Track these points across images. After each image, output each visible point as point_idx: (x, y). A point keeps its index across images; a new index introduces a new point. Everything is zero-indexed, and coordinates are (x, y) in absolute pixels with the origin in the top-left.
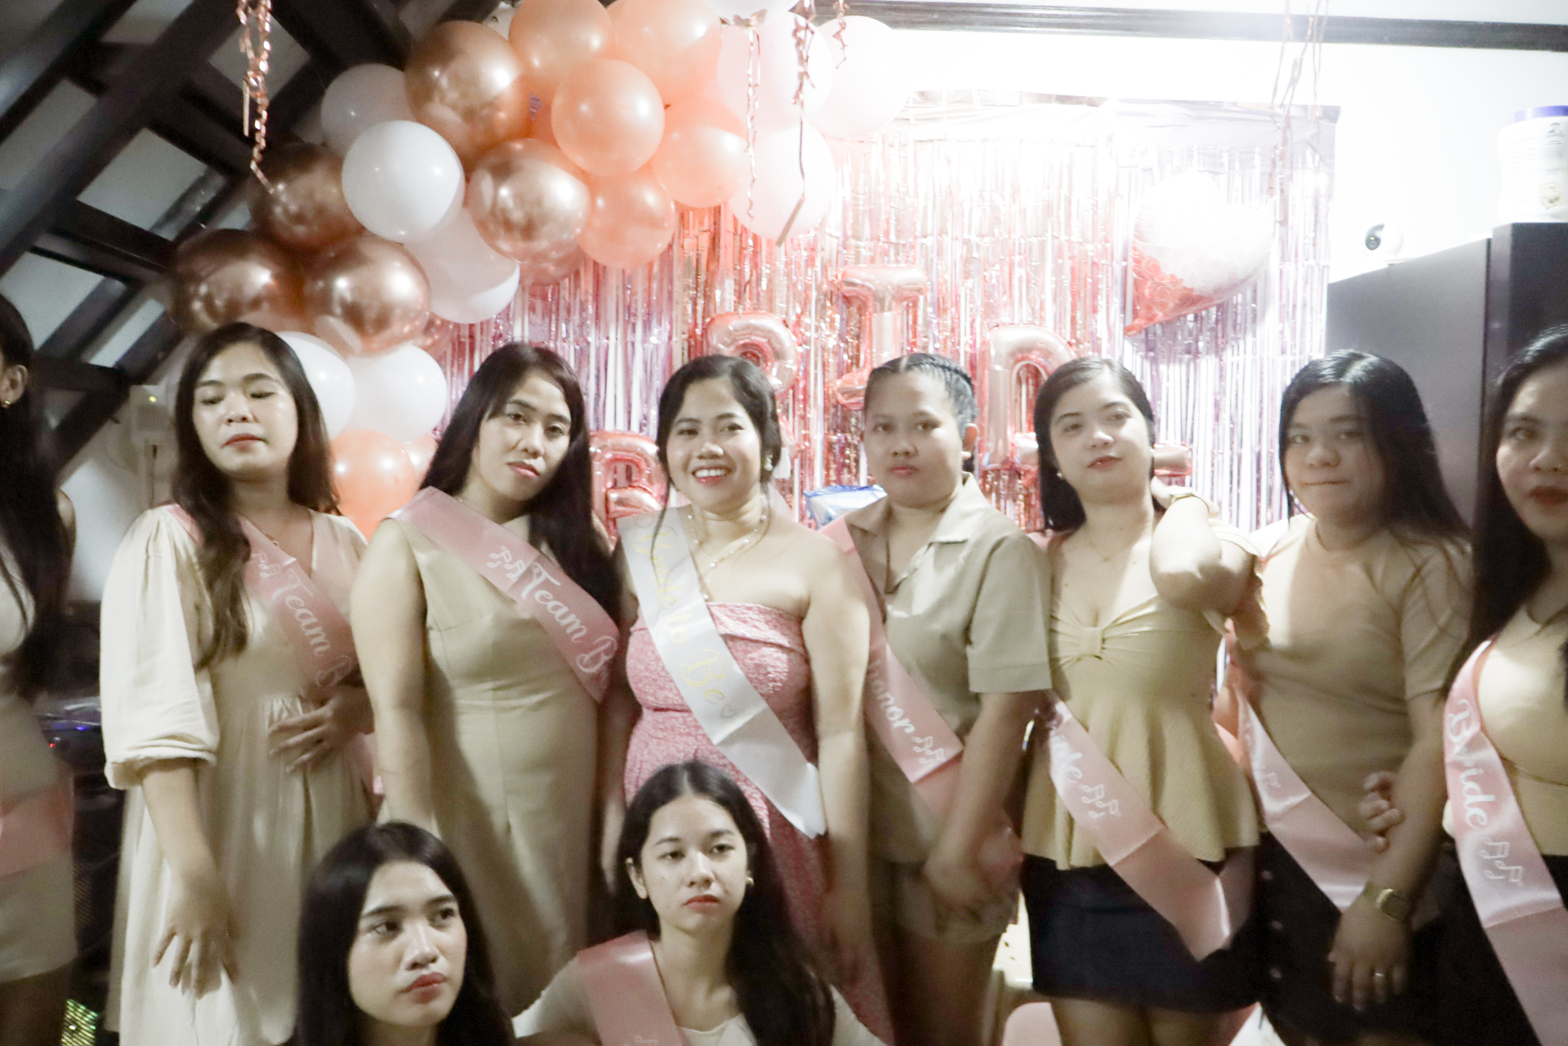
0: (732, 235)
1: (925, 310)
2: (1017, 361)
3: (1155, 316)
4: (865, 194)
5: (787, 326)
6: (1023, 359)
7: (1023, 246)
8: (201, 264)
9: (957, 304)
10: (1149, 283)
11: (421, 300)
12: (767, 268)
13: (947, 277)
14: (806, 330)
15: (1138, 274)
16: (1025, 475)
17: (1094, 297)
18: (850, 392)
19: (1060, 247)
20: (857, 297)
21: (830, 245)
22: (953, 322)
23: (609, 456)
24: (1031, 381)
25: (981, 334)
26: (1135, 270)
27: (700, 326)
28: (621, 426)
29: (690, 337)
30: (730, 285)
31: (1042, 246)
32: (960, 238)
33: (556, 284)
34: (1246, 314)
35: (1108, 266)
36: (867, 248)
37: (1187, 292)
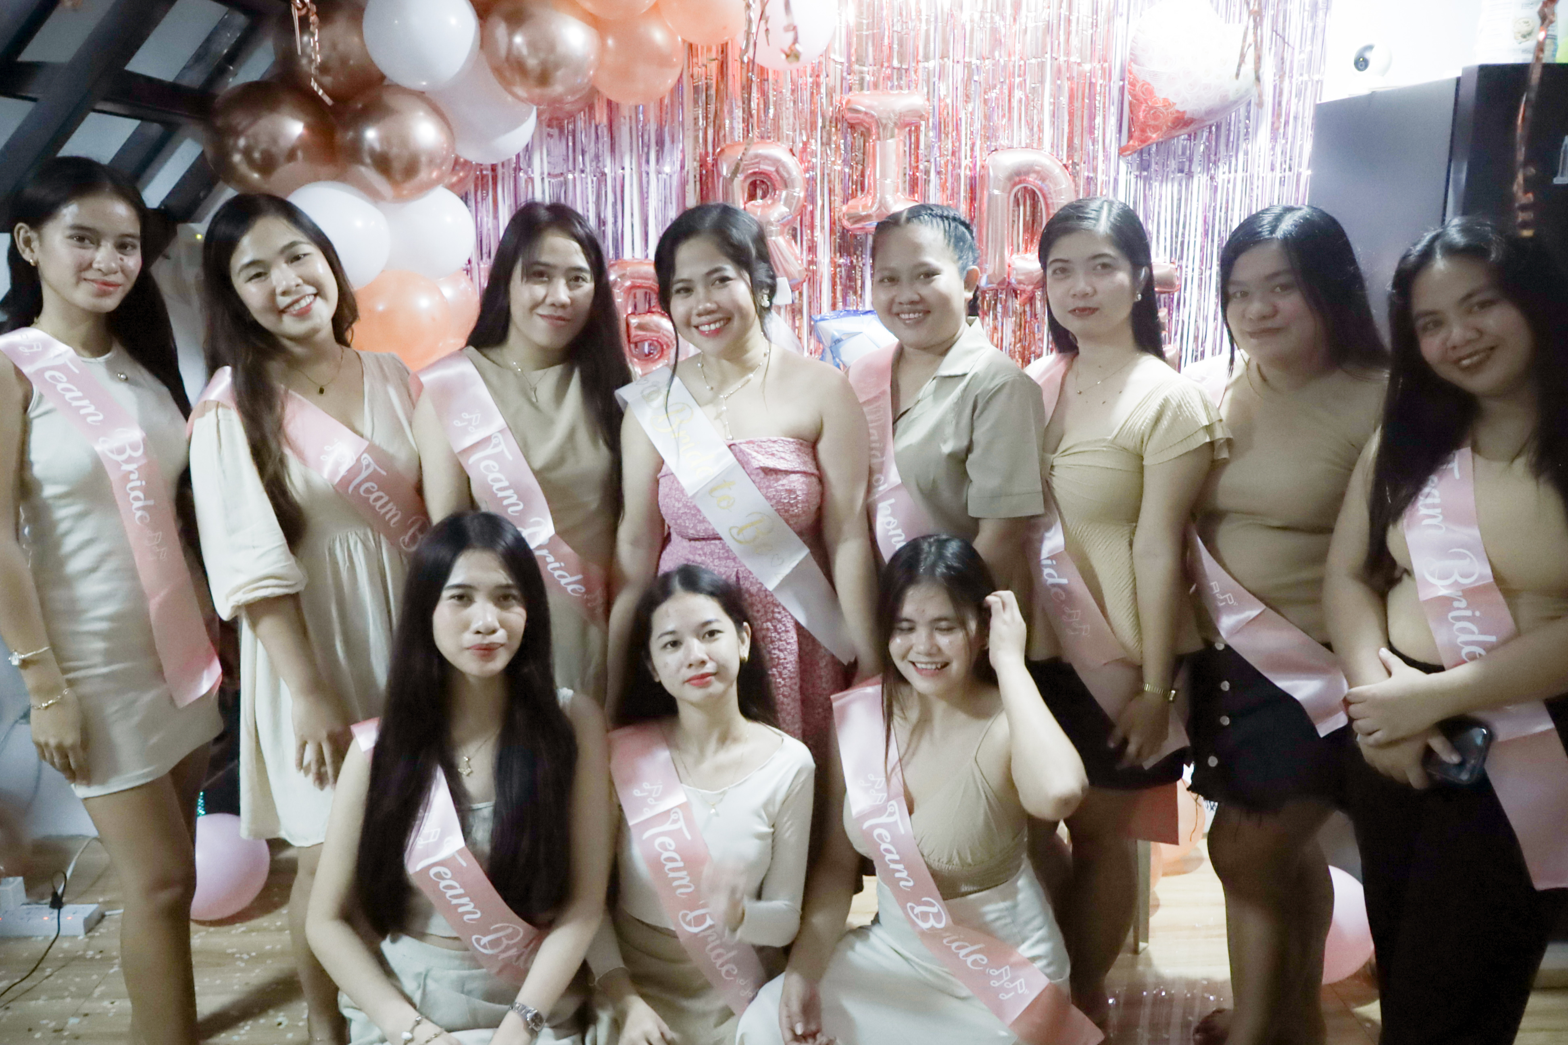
0: (739, 66)
1: (927, 136)
2: (1015, 185)
3: (1150, 137)
4: (868, 18)
5: (794, 155)
6: (1020, 182)
7: (1023, 68)
8: (238, 118)
9: (957, 128)
10: (1143, 106)
11: (445, 146)
12: (774, 96)
13: (949, 100)
14: (812, 157)
15: (1134, 96)
16: (1021, 295)
17: (1092, 118)
18: (855, 217)
19: (1059, 71)
20: (861, 124)
21: (831, 78)
22: (953, 145)
23: (628, 283)
24: (1028, 204)
25: (981, 155)
26: (1130, 93)
27: (711, 156)
28: (639, 255)
29: (701, 166)
30: (739, 113)
31: (1042, 66)
32: (962, 61)
33: (572, 116)
34: (1239, 132)
35: (1105, 86)
36: (871, 73)
37: (1179, 115)
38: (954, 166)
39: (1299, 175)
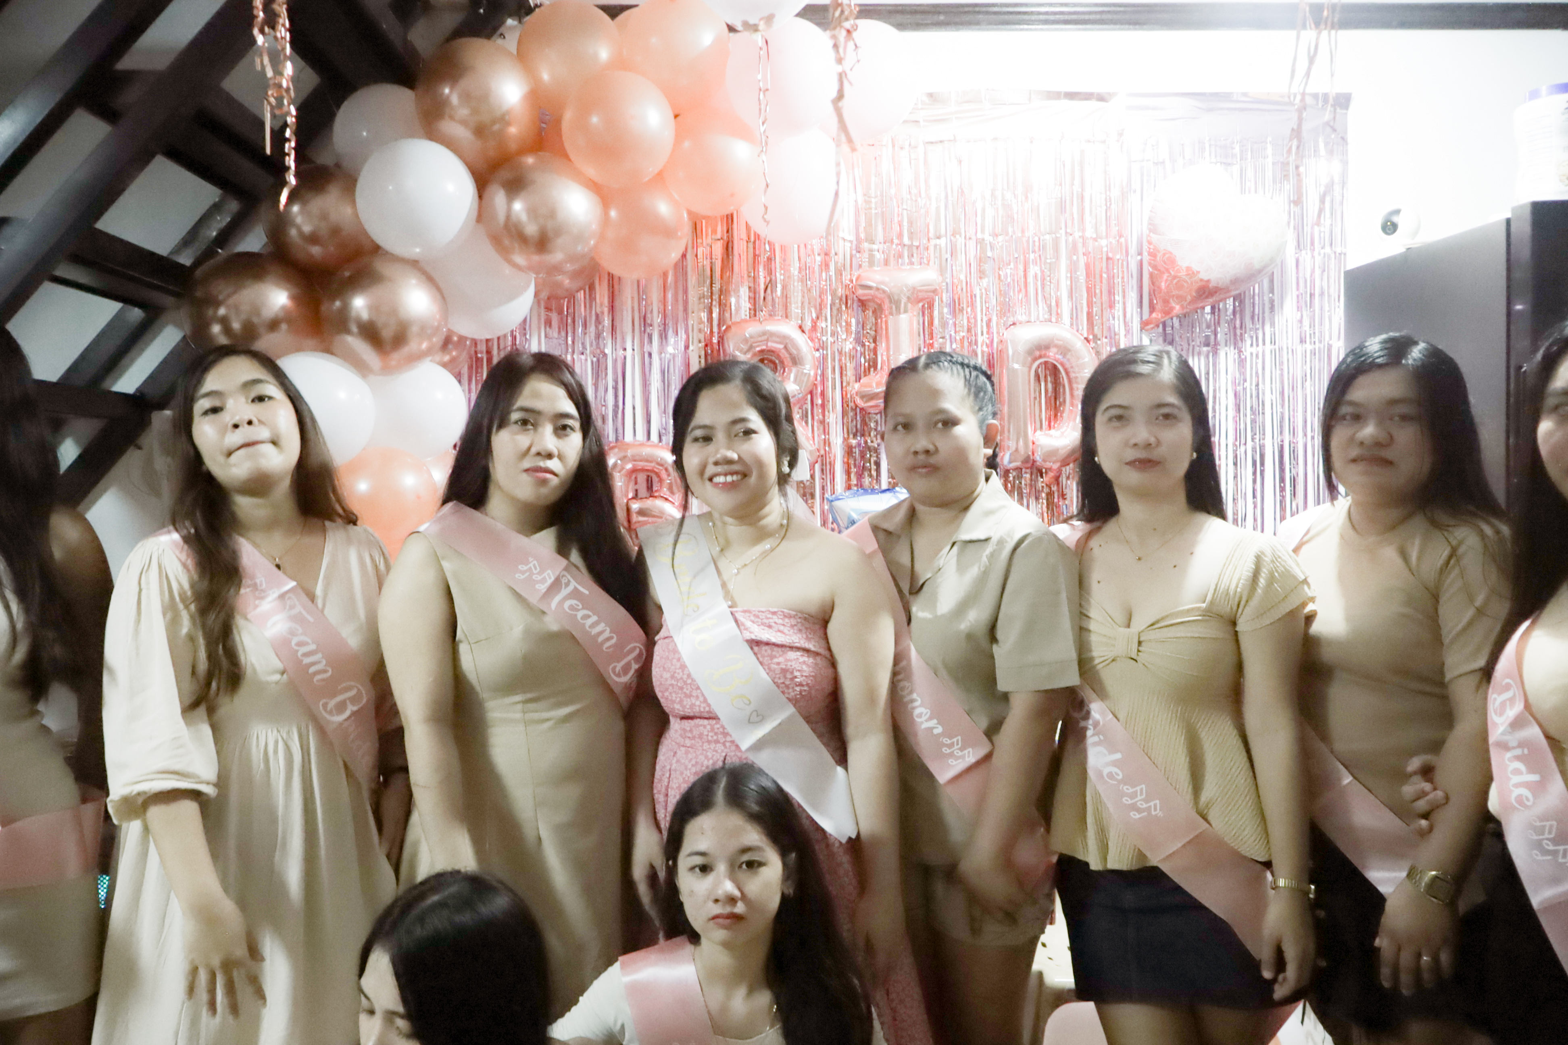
0: (745, 243)
1: (941, 310)
2: (1035, 360)
3: (1172, 309)
4: (876, 197)
5: (803, 331)
6: (1040, 357)
7: (1037, 244)
8: (220, 288)
9: (972, 305)
10: (1165, 276)
11: (438, 317)
12: (781, 274)
13: (962, 277)
14: (822, 335)
15: (1155, 267)
16: (1046, 472)
17: (1111, 292)
18: (869, 395)
19: (1074, 244)
20: (872, 300)
21: (843, 248)
22: (969, 321)
23: (629, 466)
24: (1049, 379)
25: (998, 333)
26: (1150, 264)
27: (716, 335)
28: (641, 436)
29: (706, 345)
30: (744, 292)
31: (1056, 242)
32: (974, 238)
33: (571, 297)
34: (1264, 304)
35: (1123, 261)
36: (881, 251)
37: (1203, 283)
38: (970, 343)
39: (1330, 347)
